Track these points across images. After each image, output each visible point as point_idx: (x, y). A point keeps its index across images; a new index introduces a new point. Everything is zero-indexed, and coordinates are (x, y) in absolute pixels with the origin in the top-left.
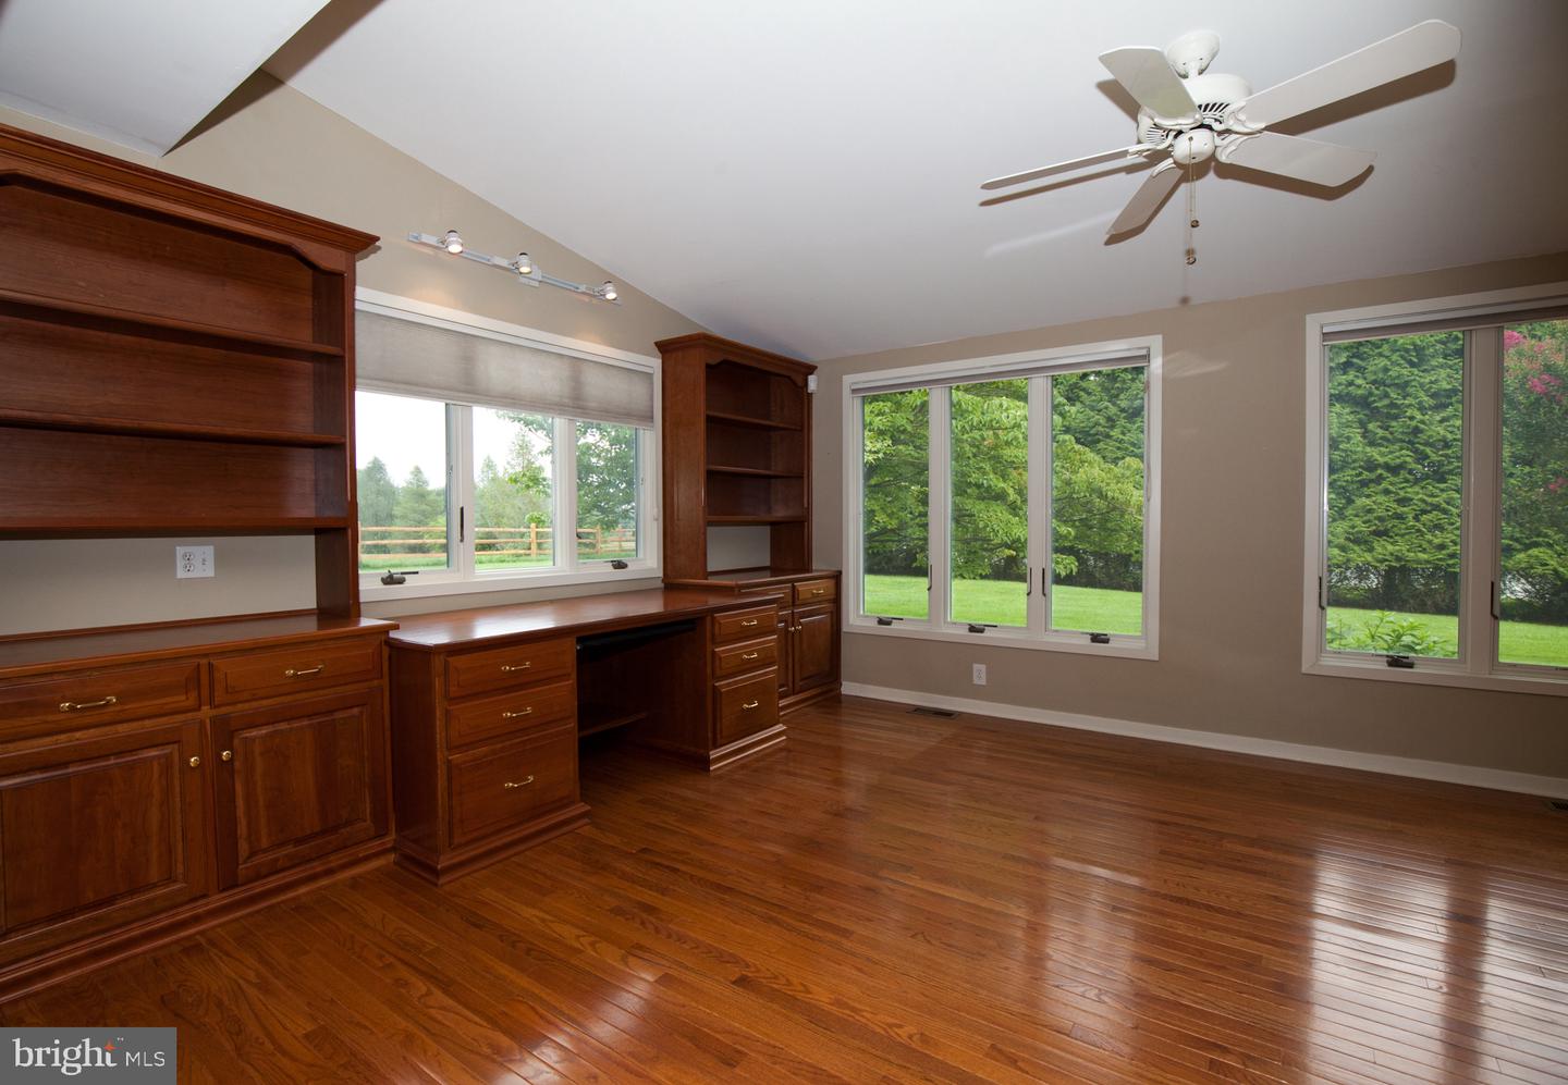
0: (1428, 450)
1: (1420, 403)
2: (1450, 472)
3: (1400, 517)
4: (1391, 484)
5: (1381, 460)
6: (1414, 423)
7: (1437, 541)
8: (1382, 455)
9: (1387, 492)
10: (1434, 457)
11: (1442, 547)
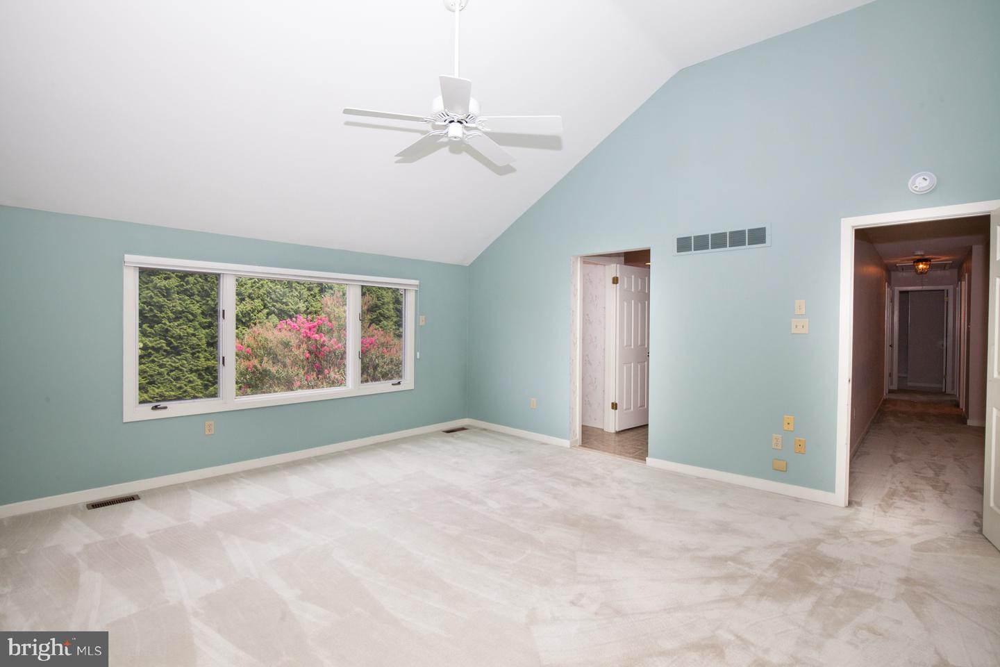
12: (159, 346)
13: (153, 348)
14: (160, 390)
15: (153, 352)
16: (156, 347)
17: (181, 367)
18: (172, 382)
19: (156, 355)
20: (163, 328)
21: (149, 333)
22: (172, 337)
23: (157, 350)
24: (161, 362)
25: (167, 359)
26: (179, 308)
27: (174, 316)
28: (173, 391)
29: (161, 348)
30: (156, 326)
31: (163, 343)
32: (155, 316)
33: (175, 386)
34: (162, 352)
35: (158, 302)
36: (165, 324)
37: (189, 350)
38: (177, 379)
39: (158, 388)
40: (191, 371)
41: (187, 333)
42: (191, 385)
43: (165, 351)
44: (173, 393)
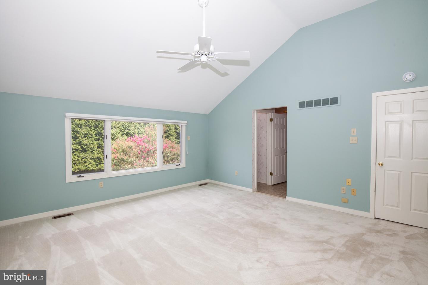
12: (78, 148)
13: (75, 149)
14: (78, 167)
15: (75, 151)
16: (76, 149)
17: (86, 157)
18: (83, 163)
19: (77, 152)
20: (79, 141)
21: (74, 143)
22: (83, 144)
23: (77, 150)
24: (79, 155)
25: (81, 154)
26: (86, 133)
27: (83, 136)
28: (83, 167)
29: (78, 149)
30: (76, 140)
31: (79, 147)
32: (76, 136)
33: (84, 165)
34: (79, 151)
35: (77, 130)
36: (80, 139)
37: (90, 150)
38: (85, 162)
39: (78, 166)
40: (91, 159)
41: (89, 143)
42: (91, 164)
43: (80, 150)
44: (83, 168)
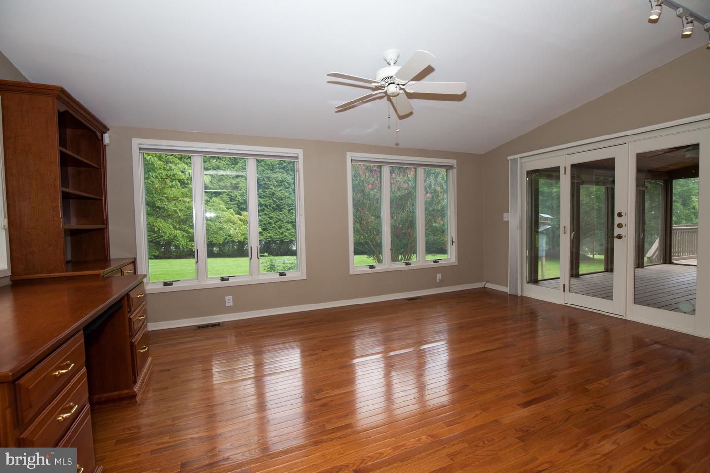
0: (277, 200)
1: (274, 184)
2: (283, 208)
3: (270, 223)
4: (267, 212)
5: (264, 203)
6: (272, 191)
7: (281, 231)
8: (264, 201)
9: (266, 214)
10: (278, 203)
11: (282, 233)
